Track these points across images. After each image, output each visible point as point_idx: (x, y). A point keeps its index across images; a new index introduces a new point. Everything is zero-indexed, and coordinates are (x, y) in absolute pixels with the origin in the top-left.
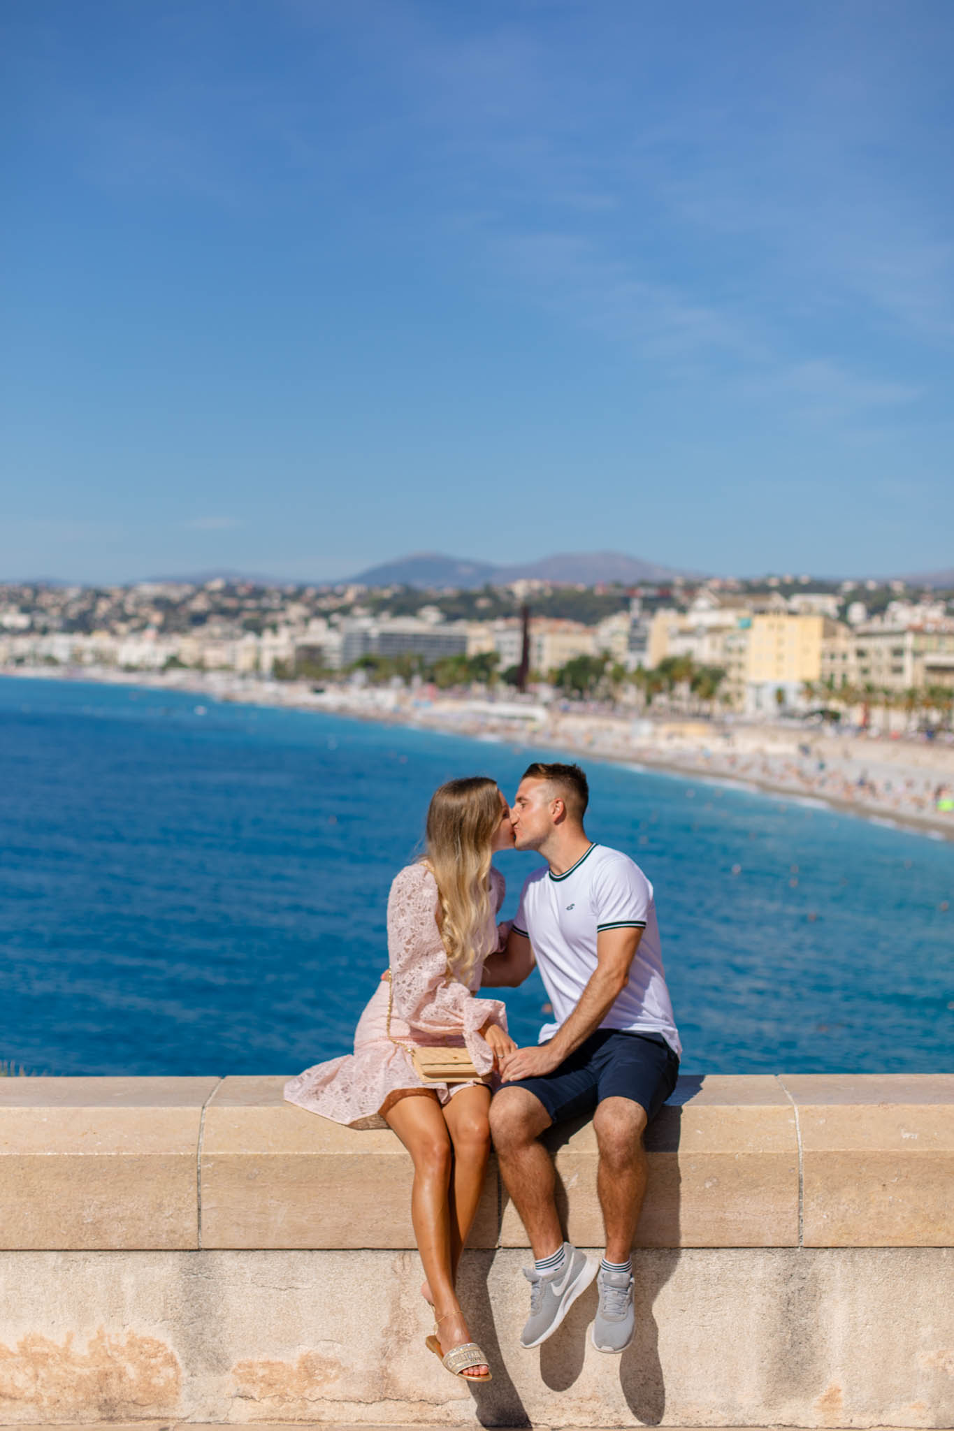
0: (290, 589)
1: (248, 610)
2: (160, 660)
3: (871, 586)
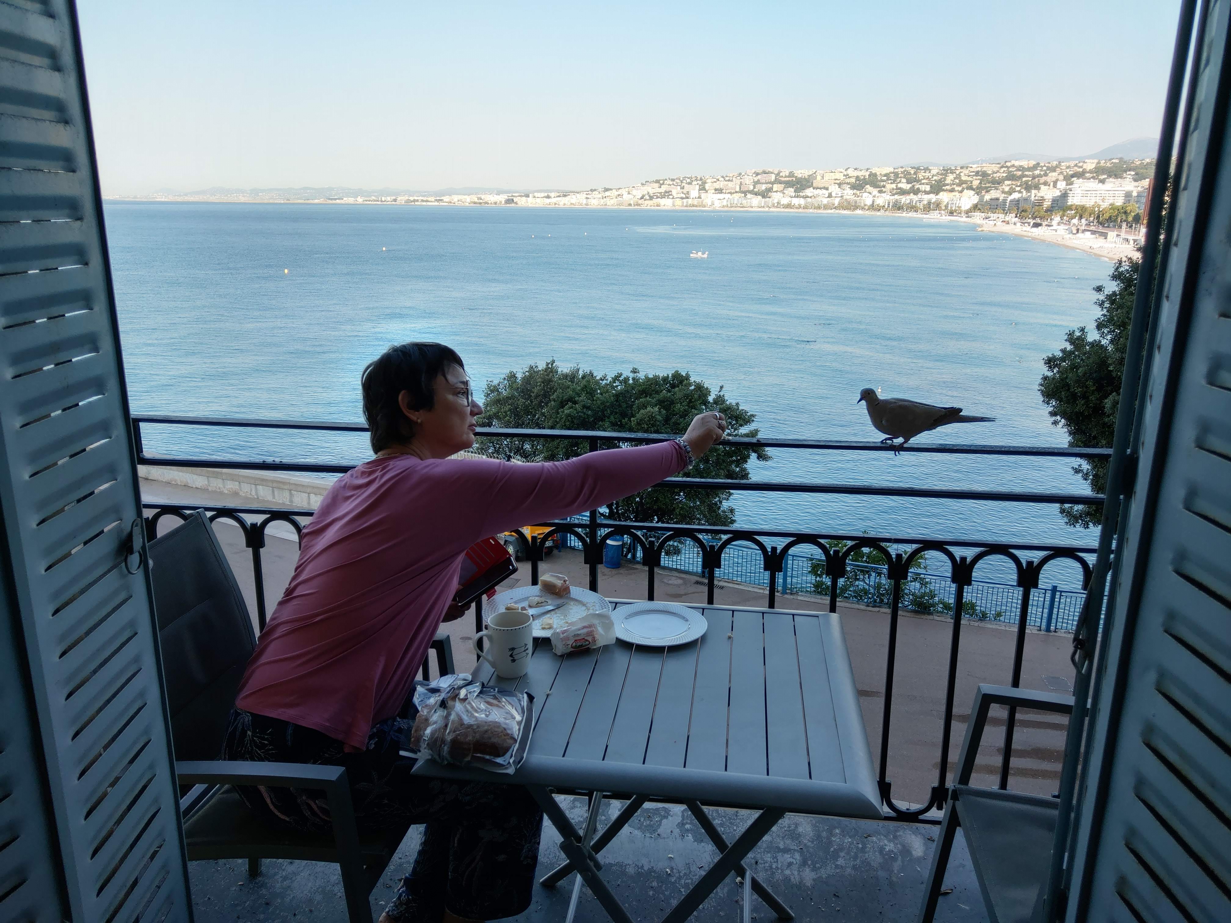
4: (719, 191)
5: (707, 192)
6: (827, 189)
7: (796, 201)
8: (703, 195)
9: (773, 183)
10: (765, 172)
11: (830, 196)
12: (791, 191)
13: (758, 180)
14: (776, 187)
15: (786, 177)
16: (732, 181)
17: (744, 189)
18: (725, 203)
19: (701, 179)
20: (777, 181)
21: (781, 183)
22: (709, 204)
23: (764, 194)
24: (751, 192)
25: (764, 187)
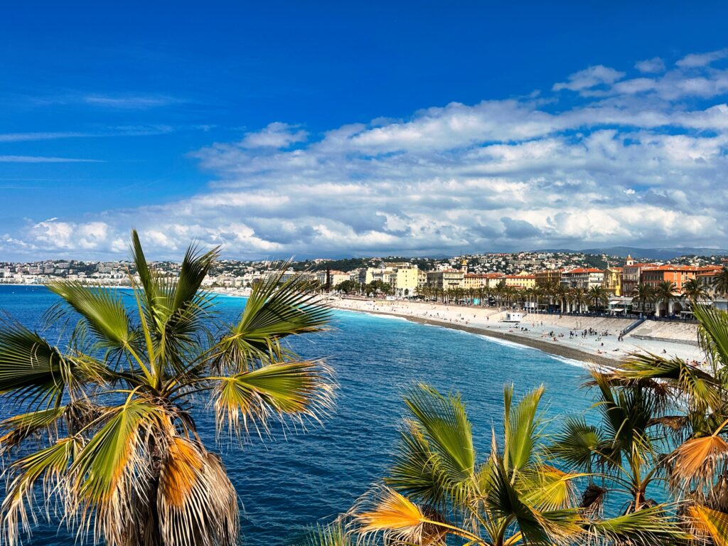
0: (248, 262)
1: (235, 268)
2: (210, 284)
3: (419, 259)
4: (26, 273)
5: (17, 273)
6: (110, 273)
7: (88, 280)
8: (15, 276)
9: (68, 269)
10: (62, 261)
11: (113, 277)
12: (82, 274)
13: (57, 267)
14: (71, 271)
15: (78, 265)
16: (37, 266)
17: (47, 271)
18: (33, 280)
19: (11, 265)
20: (71, 268)
21: (73, 268)
22: (21, 280)
23: (63, 275)
24: (53, 274)
25: (62, 271)
